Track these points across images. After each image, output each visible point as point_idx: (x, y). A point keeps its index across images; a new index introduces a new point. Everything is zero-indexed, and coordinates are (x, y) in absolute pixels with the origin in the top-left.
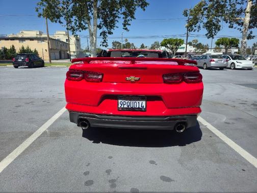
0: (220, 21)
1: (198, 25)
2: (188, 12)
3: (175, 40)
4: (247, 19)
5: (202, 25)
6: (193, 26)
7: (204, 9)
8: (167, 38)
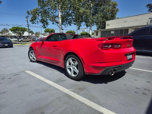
0: (48, 20)
1: (36, 20)
2: (30, 12)
3: (20, 28)
4: (60, 21)
5: (39, 21)
6: (34, 21)
7: (39, 12)
8: (15, 27)
